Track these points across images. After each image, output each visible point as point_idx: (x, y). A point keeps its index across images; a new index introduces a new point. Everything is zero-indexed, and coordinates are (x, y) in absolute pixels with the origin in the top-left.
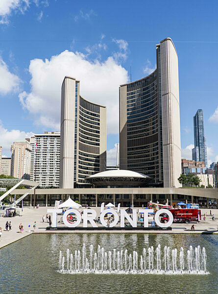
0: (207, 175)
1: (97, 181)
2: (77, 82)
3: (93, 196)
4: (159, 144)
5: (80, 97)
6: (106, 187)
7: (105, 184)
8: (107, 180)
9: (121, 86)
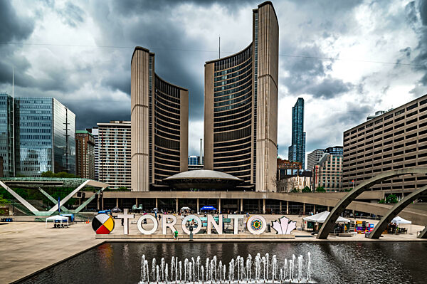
0: (303, 178)
1: (177, 183)
2: (152, 55)
3: (173, 200)
4: (252, 139)
5: (155, 75)
6: (188, 190)
7: (186, 187)
8: (190, 182)
9: (207, 63)
